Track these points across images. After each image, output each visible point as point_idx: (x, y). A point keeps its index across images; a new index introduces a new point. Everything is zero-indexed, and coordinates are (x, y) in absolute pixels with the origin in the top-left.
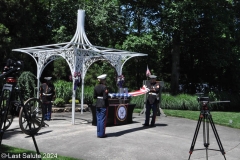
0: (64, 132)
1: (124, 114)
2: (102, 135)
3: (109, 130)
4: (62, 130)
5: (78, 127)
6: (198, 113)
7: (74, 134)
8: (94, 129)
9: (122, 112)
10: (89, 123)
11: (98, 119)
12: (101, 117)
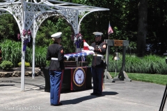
0: (12, 100)
2: (56, 102)
3: (63, 97)
5: (28, 94)
7: (24, 101)
8: (47, 95)
10: (41, 89)
11: (52, 84)
12: (55, 82)
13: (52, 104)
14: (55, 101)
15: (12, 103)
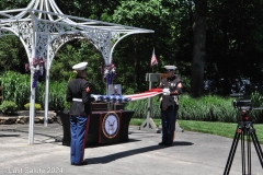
0: (17, 157)
1: (115, 126)
3: (89, 153)
4: (11, 154)
5: (39, 148)
6: (234, 126)
7: (33, 159)
8: (67, 151)
9: (111, 125)
10: (57, 141)
11: (73, 134)
12: (78, 132)
13: (73, 164)
14: (78, 159)
15: (16, 161)
